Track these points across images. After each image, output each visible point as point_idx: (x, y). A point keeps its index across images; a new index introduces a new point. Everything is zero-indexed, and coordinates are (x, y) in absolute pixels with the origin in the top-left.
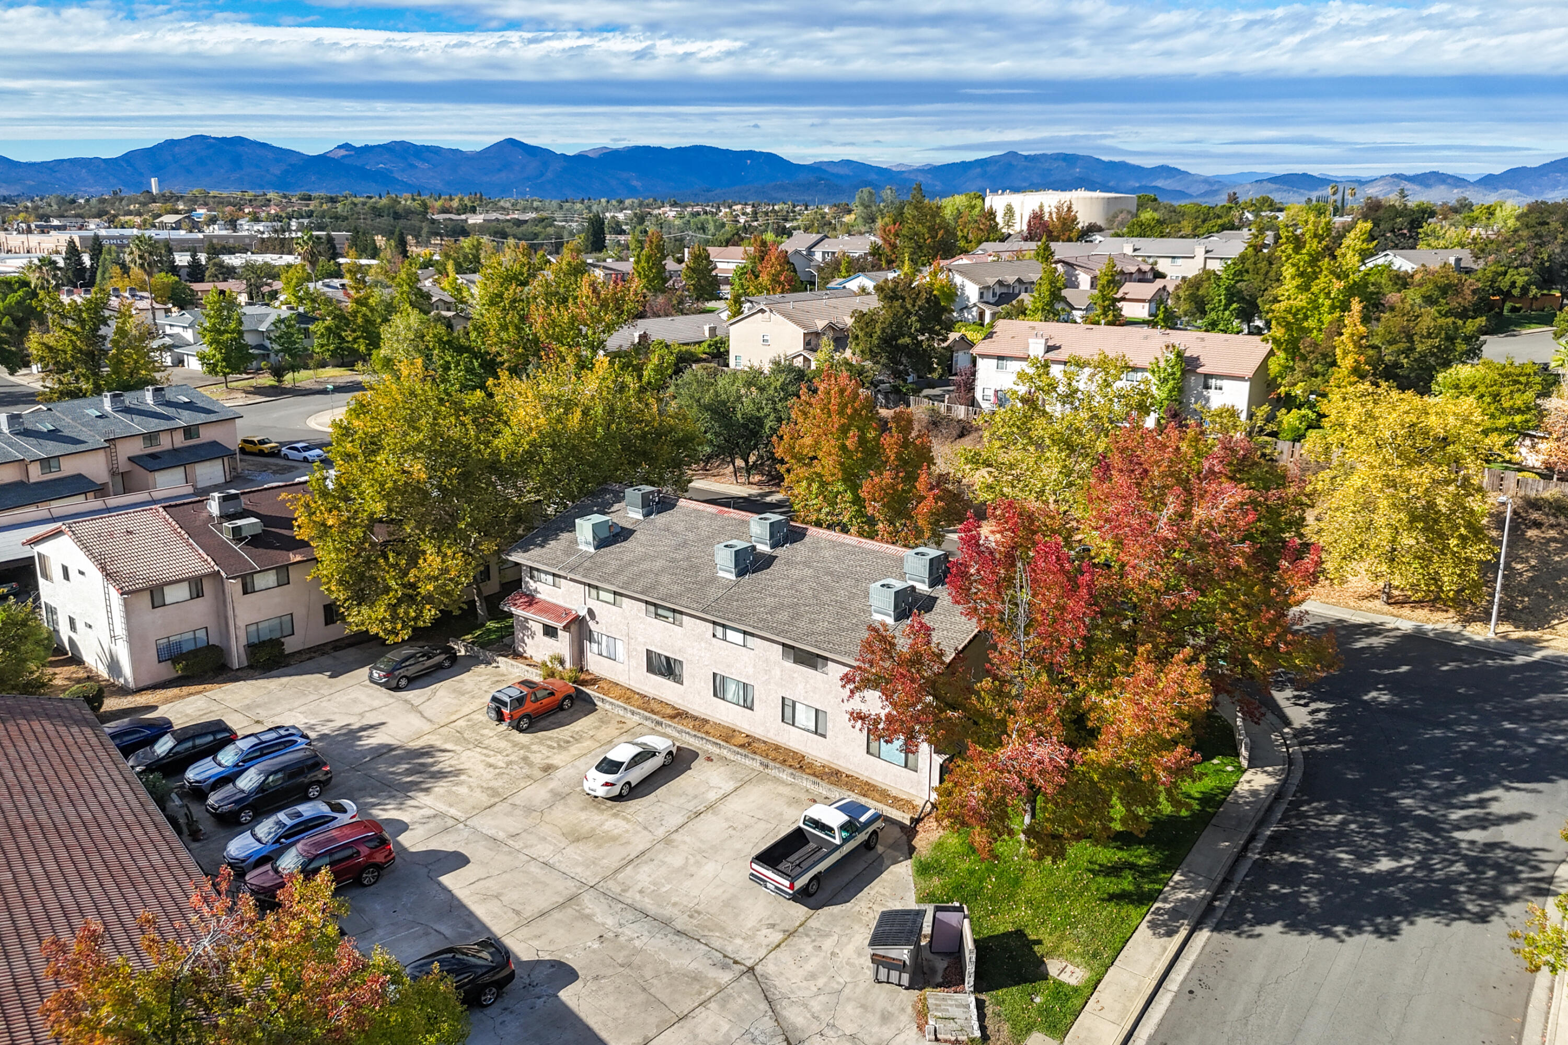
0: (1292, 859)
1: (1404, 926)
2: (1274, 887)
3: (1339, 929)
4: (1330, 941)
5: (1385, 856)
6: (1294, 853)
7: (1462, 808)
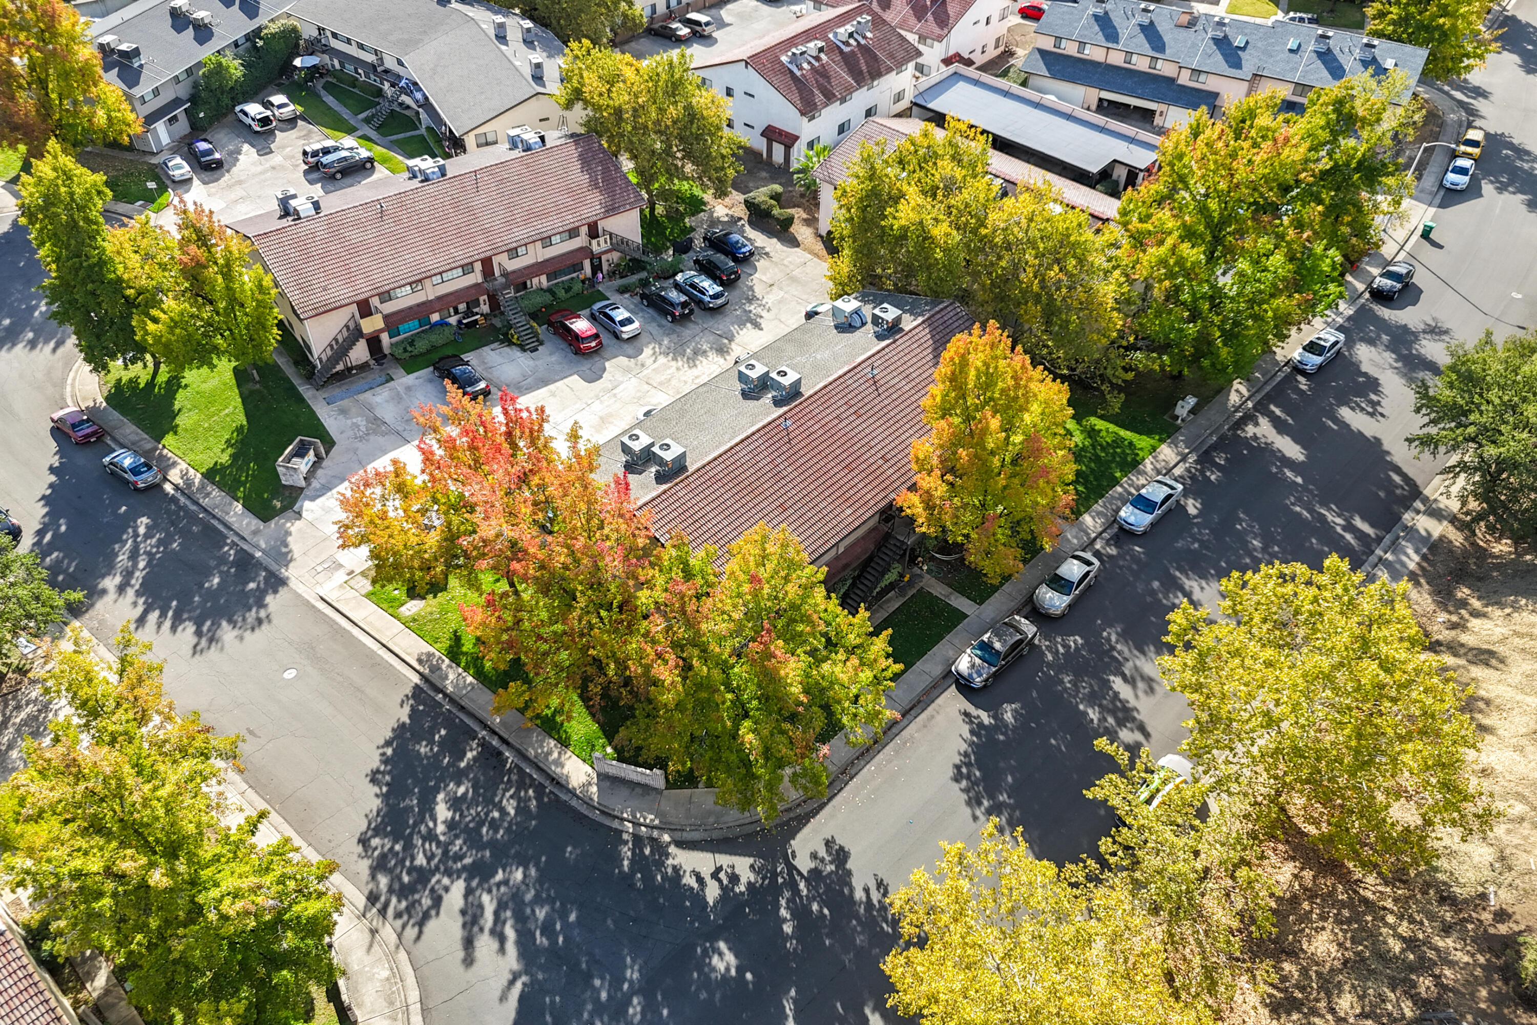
0: (470, 755)
1: (376, 790)
2: (443, 732)
3: (389, 751)
4: (382, 742)
5: (453, 818)
6: (475, 759)
7: (496, 914)
